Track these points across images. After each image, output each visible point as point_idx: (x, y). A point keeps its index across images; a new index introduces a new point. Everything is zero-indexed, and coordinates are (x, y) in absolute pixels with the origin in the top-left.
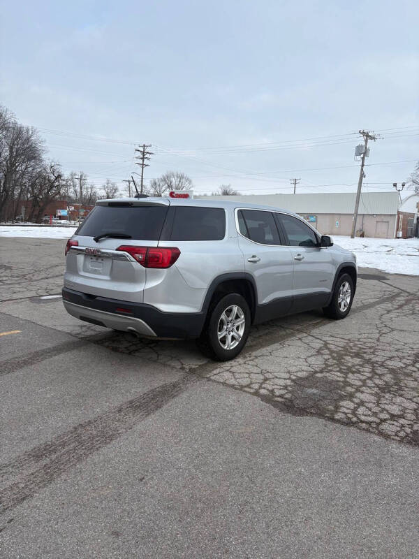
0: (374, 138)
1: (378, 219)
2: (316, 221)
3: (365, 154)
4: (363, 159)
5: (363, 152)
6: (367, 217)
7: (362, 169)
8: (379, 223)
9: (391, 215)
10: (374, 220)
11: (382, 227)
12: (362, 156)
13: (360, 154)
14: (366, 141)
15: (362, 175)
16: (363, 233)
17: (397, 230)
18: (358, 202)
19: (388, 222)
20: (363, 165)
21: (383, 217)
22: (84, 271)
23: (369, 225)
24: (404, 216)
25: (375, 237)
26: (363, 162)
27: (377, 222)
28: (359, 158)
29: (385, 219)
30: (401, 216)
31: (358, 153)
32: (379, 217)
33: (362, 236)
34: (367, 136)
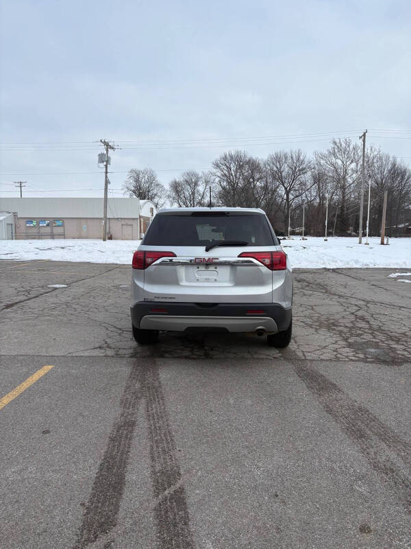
0: (113, 148)
1: (123, 222)
2: (63, 225)
3: (108, 162)
4: (106, 166)
5: (104, 159)
6: (113, 221)
7: (106, 176)
8: (124, 227)
9: (134, 219)
10: (119, 223)
11: (127, 230)
12: (105, 163)
13: (103, 162)
14: (107, 151)
15: (107, 182)
16: (111, 236)
17: (140, 232)
18: (106, 207)
19: (132, 225)
20: (106, 173)
21: (126, 221)
22: (187, 281)
23: (115, 228)
24: (144, 219)
25: (123, 239)
26: (106, 170)
27: (122, 225)
28: (102, 165)
29: (130, 222)
30: (142, 219)
31: (101, 161)
32: (123, 220)
33: (110, 238)
34: (108, 146)
